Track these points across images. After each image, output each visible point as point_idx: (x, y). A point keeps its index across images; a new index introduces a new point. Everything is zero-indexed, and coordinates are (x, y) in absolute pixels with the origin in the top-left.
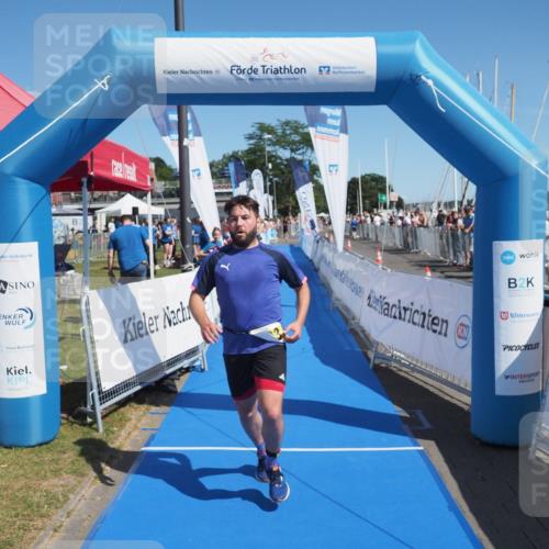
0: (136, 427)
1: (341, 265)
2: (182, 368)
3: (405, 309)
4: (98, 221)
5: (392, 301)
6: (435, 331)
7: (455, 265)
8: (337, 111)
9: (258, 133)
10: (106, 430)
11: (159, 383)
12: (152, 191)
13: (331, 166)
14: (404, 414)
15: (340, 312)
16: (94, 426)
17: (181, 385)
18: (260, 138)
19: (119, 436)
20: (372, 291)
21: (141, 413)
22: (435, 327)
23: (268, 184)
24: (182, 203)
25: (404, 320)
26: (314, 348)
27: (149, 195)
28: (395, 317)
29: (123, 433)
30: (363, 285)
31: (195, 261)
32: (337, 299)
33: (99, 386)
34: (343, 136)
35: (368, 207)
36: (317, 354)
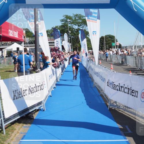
0: (18, 132)
1: (97, 70)
2: (36, 110)
3: (122, 87)
4: (4, 53)
5: (116, 84)
6: (133, 95)
7: (141, 70)
8: (96, 11)
9: (65, 19)
10: (7, 133)
11: (27, 115)
12: (24, 41)
13: (93, 32)
14: (121, 127)
15: (97, 88)
16: (2, 132)
17: (35, 116)
18: (66, 21)
19: (12, 135)
20: (109, 80)
21: (20, 127)
22: (133, 94)
23: (69, 39)
24: (36, 46)
25: (121, 91)
26: (86, 102)
27: (23, 43)
28: (118, 90)
29: (13, 135)
30: (105, 78)
31: (41, 68)
32: (96, 83)
33: (4, 116)
34: (98, 20)
35: (108, 47)
36: (88, 104)
